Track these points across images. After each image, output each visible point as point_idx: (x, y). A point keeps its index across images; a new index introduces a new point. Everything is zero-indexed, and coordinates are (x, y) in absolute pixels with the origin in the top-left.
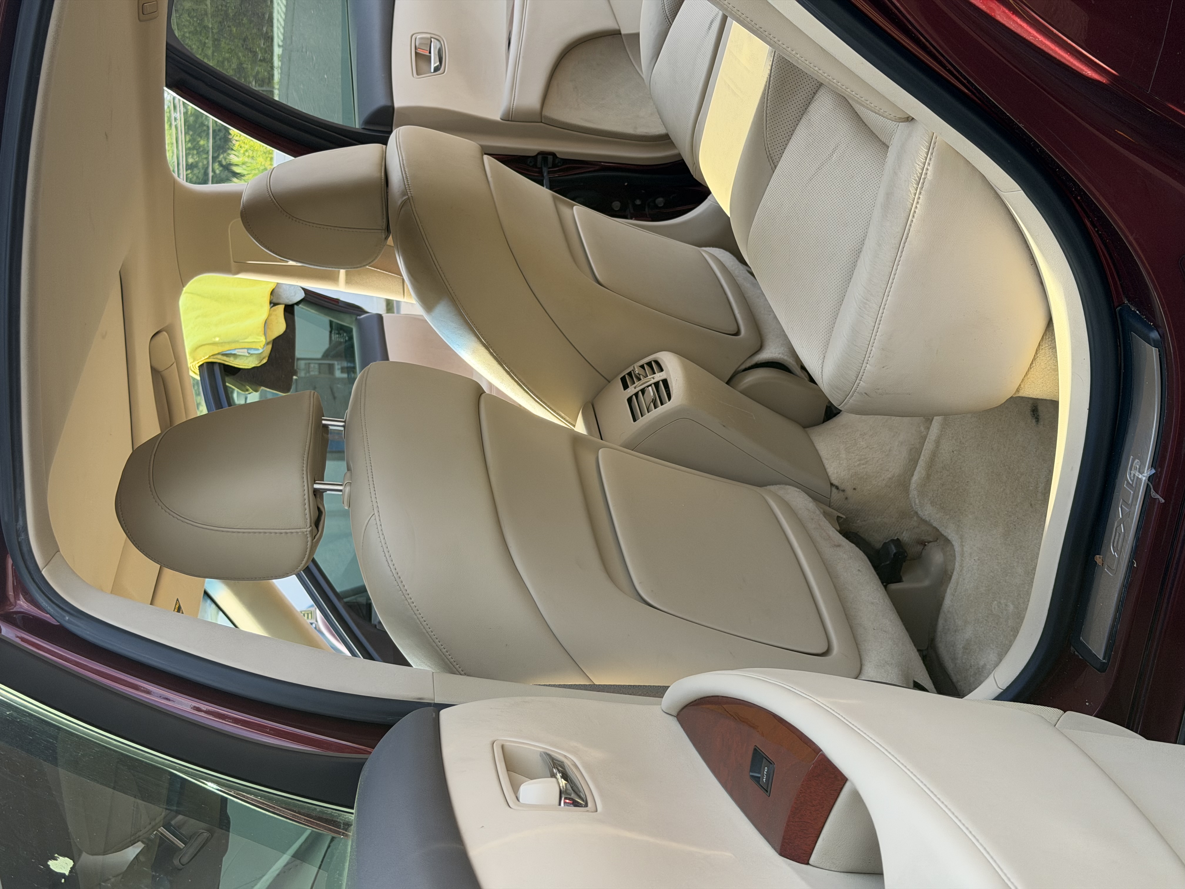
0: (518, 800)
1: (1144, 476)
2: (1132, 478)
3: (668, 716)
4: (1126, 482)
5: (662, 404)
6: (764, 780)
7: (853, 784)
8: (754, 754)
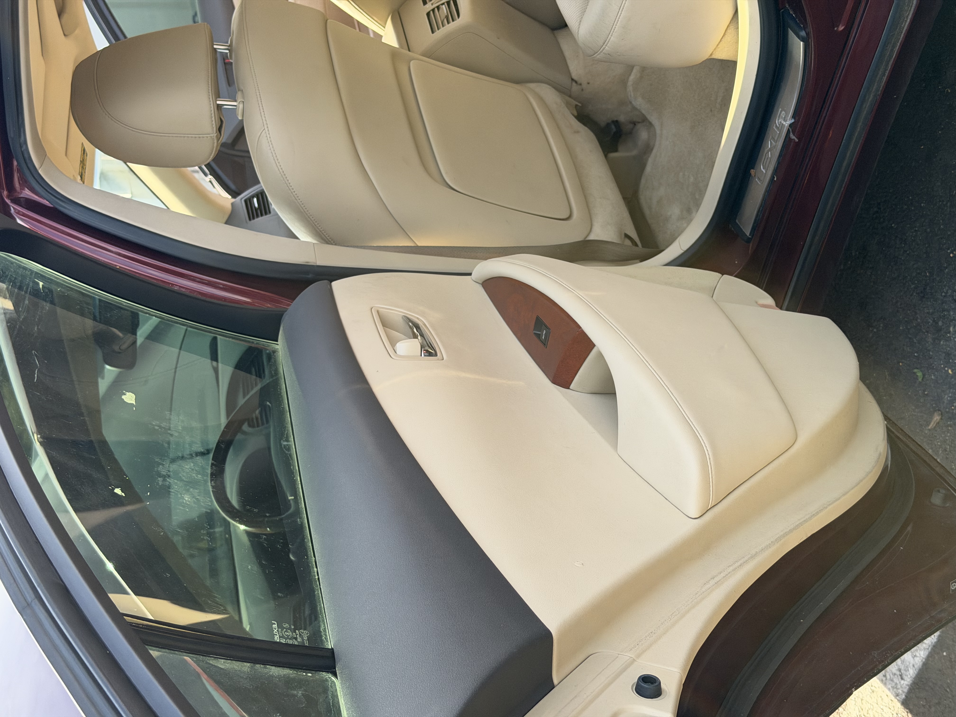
0: (396, 352)
1: (787, 123)
2: (779, 123)
3: (476, 284)
4: (775, 125)
5: (453, 20)
6: (543, 338)
7: (598, 348)
8: (536, 319)
